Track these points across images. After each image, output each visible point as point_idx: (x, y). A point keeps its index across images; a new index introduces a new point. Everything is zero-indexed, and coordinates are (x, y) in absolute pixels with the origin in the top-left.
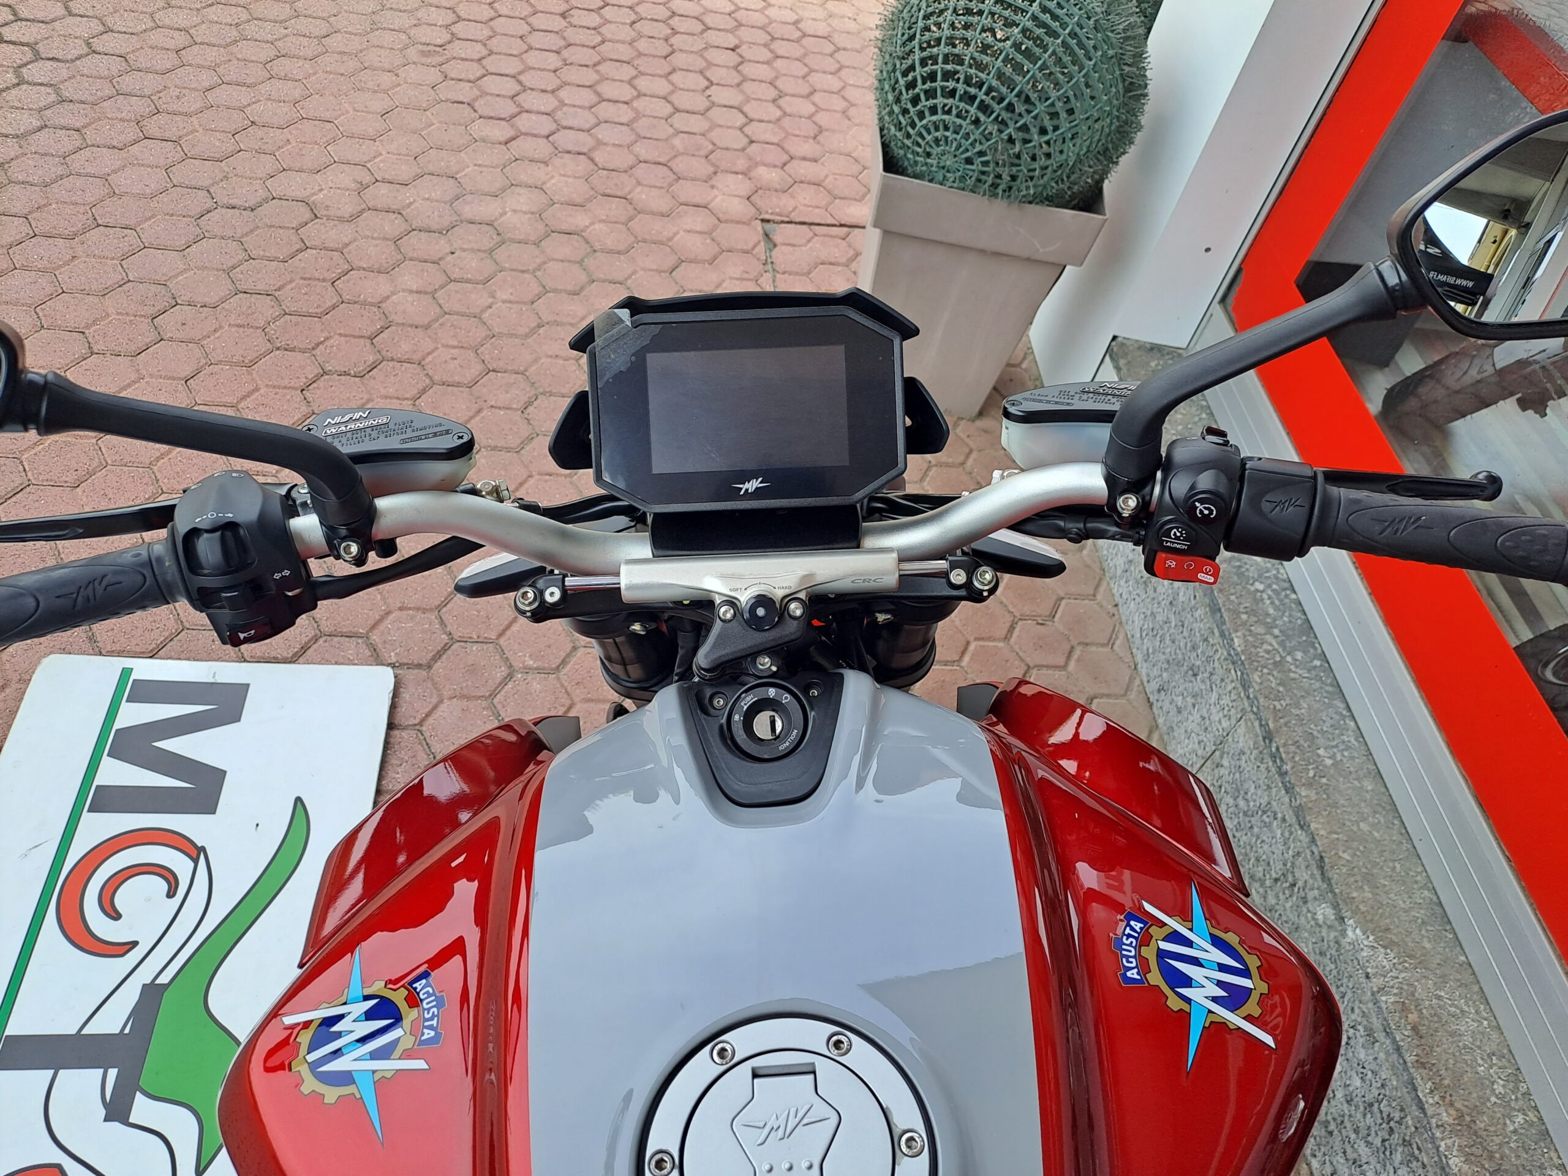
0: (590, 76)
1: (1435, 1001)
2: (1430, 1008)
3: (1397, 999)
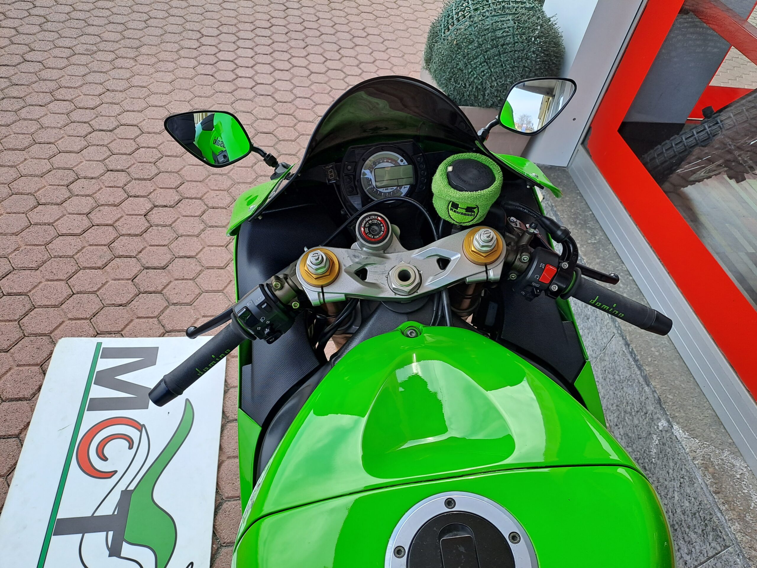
1: (720, 461)
2: (718, 465)
3: (703, 462)
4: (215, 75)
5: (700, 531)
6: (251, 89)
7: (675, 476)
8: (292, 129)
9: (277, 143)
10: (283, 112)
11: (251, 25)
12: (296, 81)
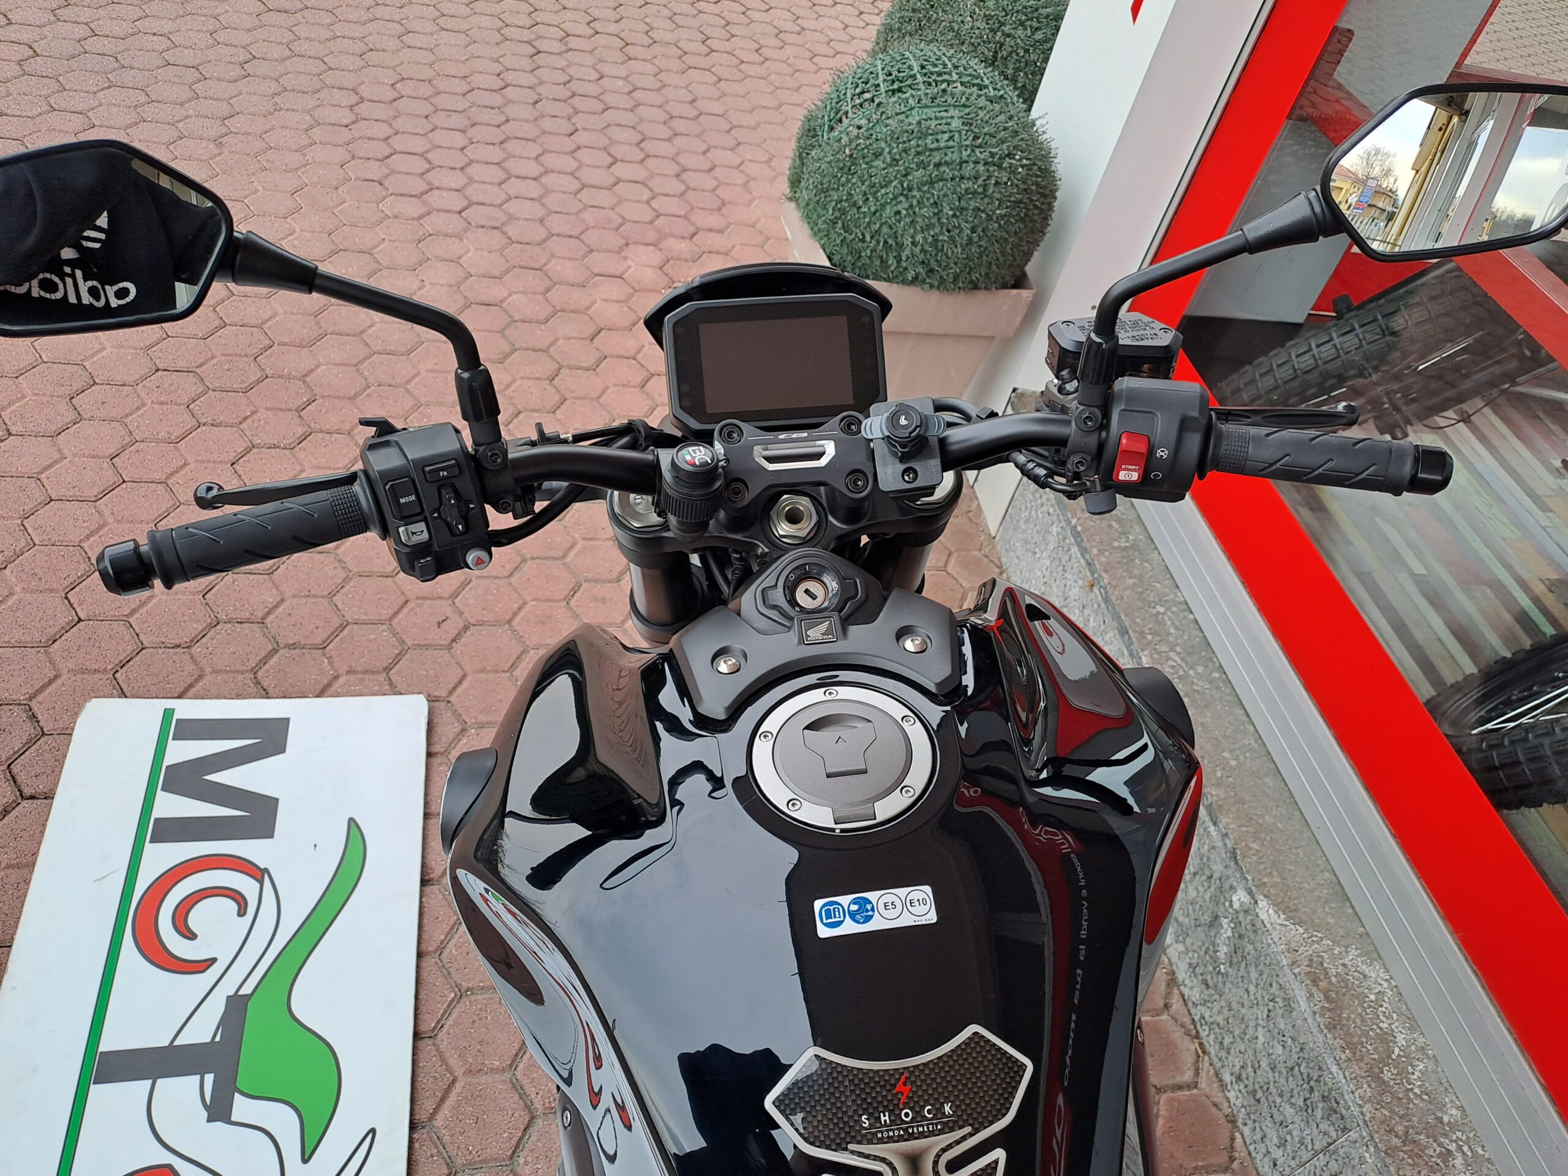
1: (1340, 969)
2: (1338, 975)
3: (1309, 969)
4: (386, 183)
5: (1300, 1103)
6: (460, 213)
7: (1260, 998)
8: (541, 297)
9: (508, 325)
10: (523, 263)
11: (463, 82)
12: (551, 202)
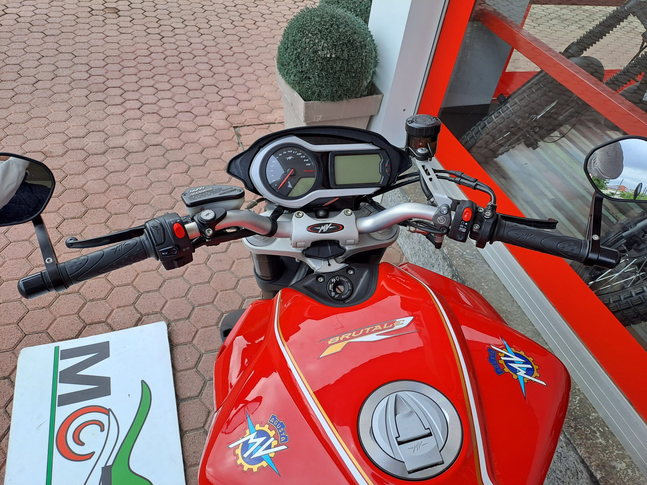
0: (151, 82)
4: (106, 101)
8: (177, 139)
9: (166, 152)
10: (168, 126)
11: (133, 54)
12: (177, 98)
